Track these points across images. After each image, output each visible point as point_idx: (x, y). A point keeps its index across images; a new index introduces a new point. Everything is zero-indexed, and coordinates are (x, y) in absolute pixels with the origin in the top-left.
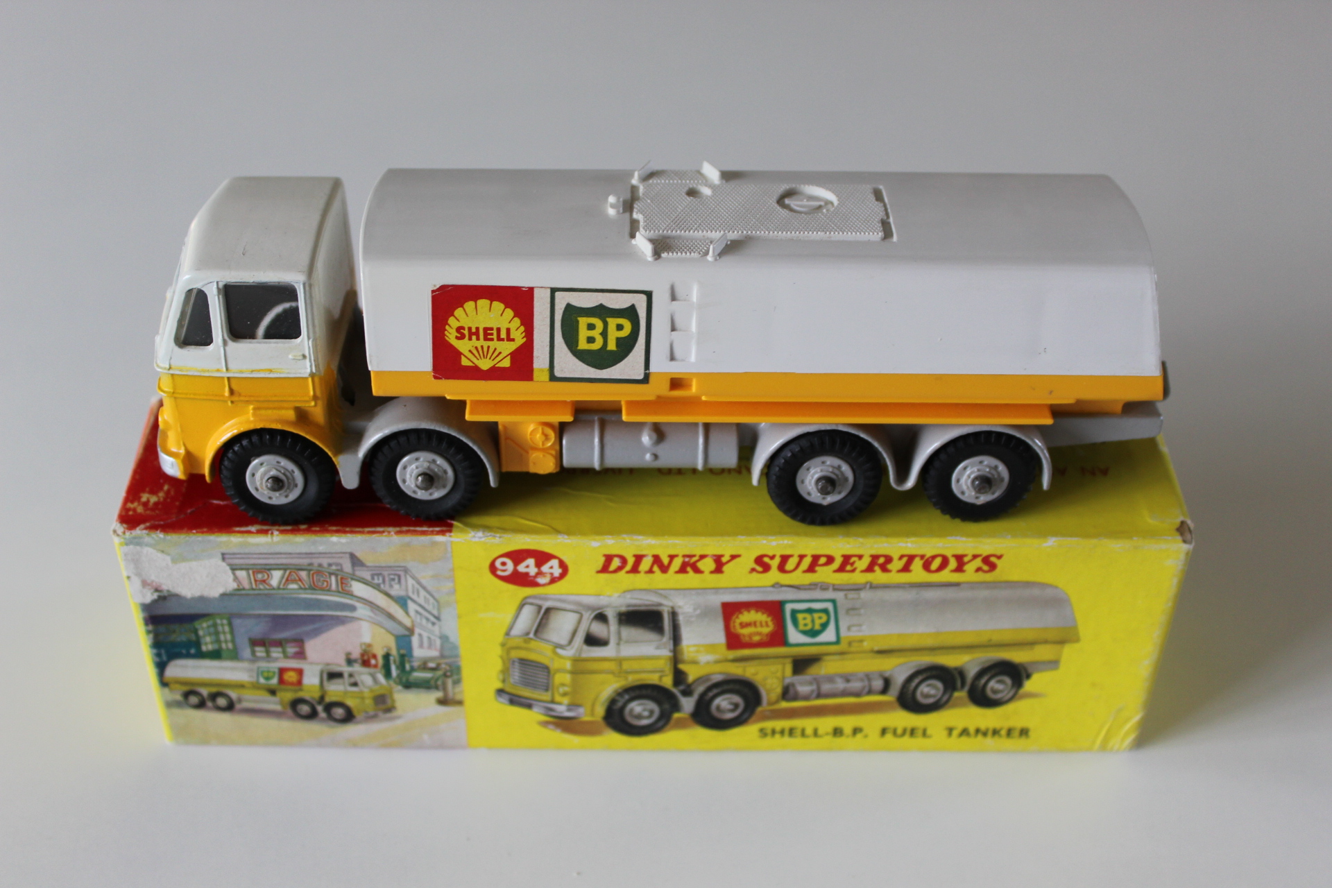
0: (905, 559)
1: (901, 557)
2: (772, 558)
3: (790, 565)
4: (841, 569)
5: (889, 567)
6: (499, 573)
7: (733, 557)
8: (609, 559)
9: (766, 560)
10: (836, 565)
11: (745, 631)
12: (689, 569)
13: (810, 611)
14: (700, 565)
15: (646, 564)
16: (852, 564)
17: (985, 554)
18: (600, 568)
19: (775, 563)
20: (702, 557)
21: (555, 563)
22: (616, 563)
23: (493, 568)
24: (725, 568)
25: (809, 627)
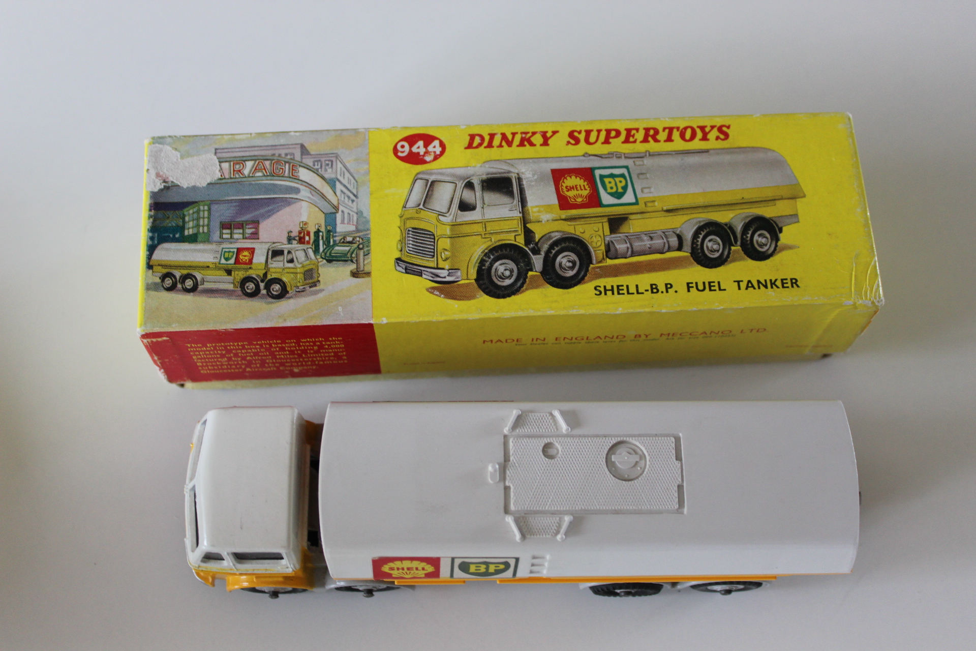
0: (667, 131)
1: (664, 129)
2: (580, 132)
3: (592, 138)
4: (627, 141)
5: (658, 137)
6: (400, 154)
7: (554, 133)
8: (472, 137)
9: (576, 134)
10: (623, 137)
11: (571, 194)
12: (526, 143)
13: (612, 176)
14: (533, 139)
15: (497, 140)
16: (633, 136)
17: (718, 125)
18: (466, 146)
19: (582, 137)
20: (534, 133)
21: (436, 143)
22: (477, 140)
23: (395, 151)
24: (550, 142)
25: (614, 190)
